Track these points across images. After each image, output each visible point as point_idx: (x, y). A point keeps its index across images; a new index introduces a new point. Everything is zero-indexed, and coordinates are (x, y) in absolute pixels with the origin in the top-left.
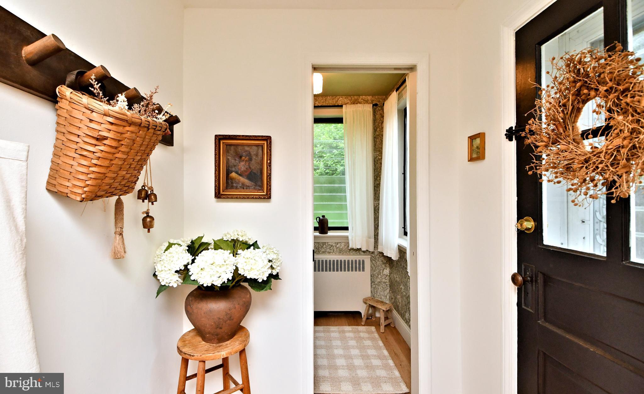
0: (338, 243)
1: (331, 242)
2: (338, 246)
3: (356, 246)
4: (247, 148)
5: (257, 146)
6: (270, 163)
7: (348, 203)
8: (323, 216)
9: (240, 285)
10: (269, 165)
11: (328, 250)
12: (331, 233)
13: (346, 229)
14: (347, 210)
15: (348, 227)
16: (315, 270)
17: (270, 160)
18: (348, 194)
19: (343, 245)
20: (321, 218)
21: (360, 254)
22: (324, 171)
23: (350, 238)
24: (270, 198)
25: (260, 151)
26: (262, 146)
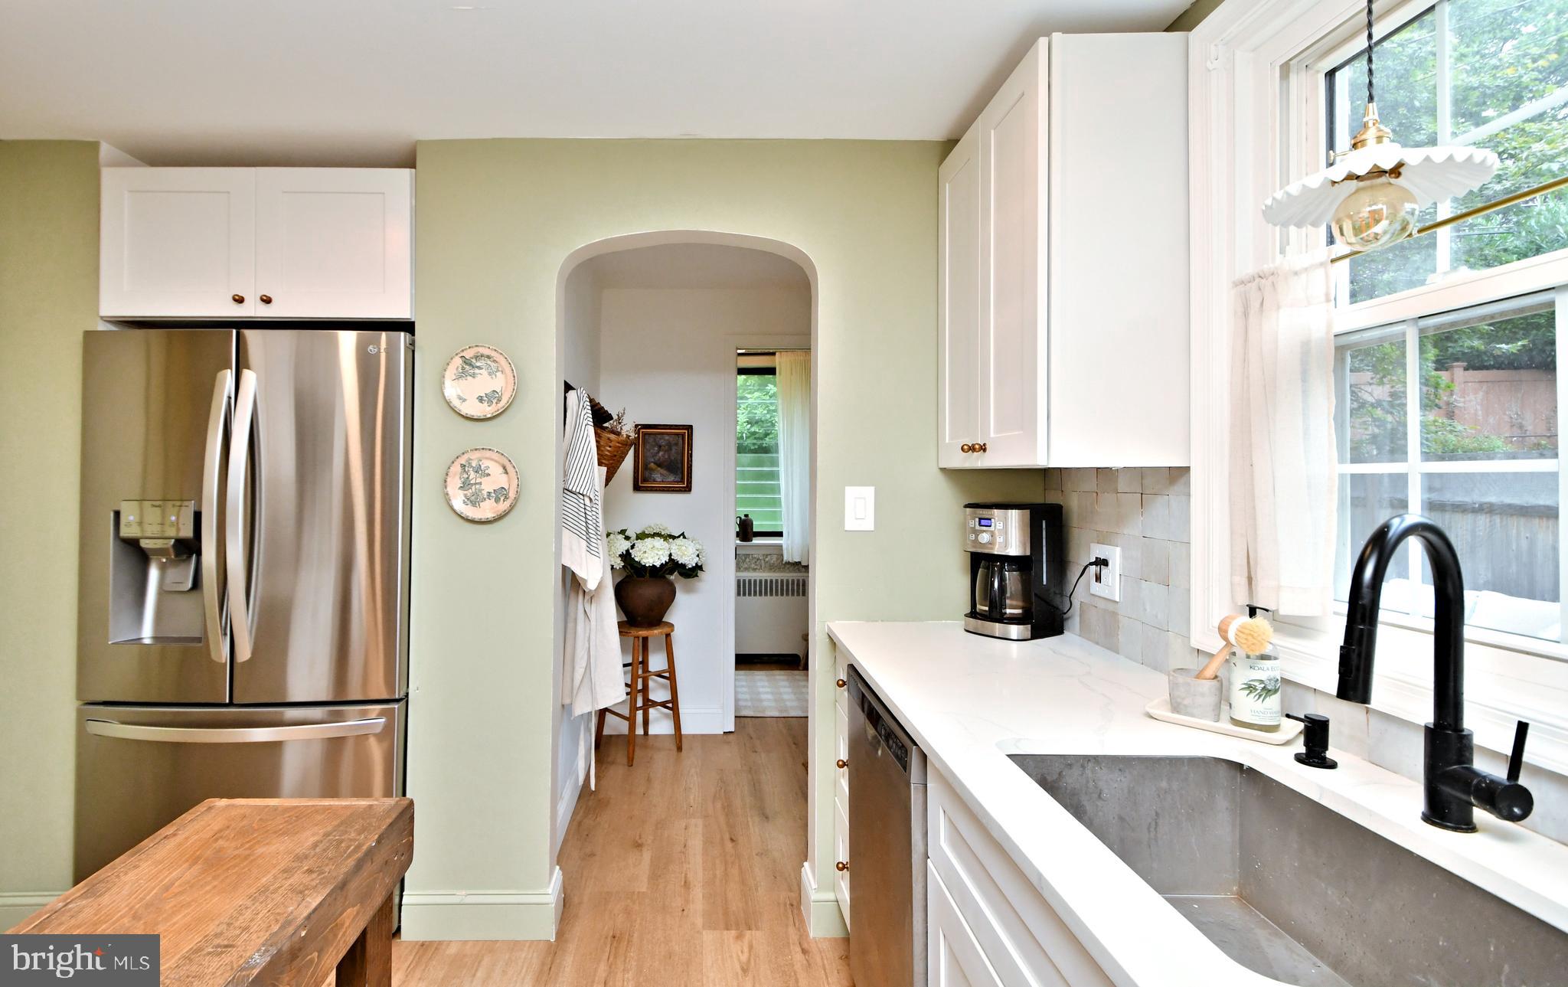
0: (767, 555)
1: (756, 553)
2: (767, 559)
3: (792, 559)
4: (667, 437)
5: (677, 434)
6: (692, 454)
7: (782, 496)
8: (746, 516)
9: (665, 577)
10: (690, 456)
11: (753, 566)
12: (756, 541)
13: (780, 534)
14: (780, 506)
15: (782, 532)
16: (739, 594)
17: (692, 450)
18: (782, 482)
19: (774, 558)
20: (743, 517)
21: (800, 571)
22: (748, 430)
23: (784, 547)
24: (690, 490)
25: (681, 441)
26: (683, 435)
